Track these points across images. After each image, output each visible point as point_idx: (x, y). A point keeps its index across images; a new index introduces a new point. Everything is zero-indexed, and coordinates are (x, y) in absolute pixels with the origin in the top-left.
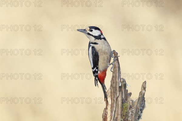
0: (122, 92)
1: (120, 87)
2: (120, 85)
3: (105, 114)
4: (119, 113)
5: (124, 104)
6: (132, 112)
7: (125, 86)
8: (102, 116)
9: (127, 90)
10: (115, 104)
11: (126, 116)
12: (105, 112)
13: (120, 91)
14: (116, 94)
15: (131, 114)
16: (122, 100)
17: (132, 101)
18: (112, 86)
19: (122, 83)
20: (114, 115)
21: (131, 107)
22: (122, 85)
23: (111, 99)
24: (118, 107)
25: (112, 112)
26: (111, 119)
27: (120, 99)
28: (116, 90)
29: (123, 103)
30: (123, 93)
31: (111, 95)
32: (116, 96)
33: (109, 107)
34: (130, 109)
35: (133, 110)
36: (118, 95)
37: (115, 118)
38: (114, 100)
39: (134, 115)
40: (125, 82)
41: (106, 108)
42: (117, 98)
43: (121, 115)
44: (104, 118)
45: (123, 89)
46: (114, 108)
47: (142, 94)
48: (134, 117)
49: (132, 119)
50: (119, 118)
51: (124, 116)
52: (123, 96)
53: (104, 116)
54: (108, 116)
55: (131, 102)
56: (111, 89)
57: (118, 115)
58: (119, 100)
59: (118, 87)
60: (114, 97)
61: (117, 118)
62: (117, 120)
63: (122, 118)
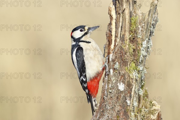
0: (129, 3)
3: (110, 31)
8: (105, 34)
11: (135, 32)
12: (109, 29)
14: (122, 5)
15: (141, 30)
16: (130, 13)
17: (142, 13)
20: (121, 32)
24: (125, 22)
25: (117, 28)
29: (131, 16)
32: (123, 8)
36: (125, 7)
37: (121, 36)
38: (120, 13)
39: (145, 31)
41: (110, 24)
42: (124, 10)
43: (129, 31)
44: (108, 36)
46: (121, 24)
47: (154, 5)
48: (144, 33)
49: (142, 37)
51: (132, 32)
52: (131, 8)
53: (108, 34)
55: (141, 15)
57: (125, 31)
58: (126, 13)
60: (120, 9)
61: (124, 35)
62: (124, 38)
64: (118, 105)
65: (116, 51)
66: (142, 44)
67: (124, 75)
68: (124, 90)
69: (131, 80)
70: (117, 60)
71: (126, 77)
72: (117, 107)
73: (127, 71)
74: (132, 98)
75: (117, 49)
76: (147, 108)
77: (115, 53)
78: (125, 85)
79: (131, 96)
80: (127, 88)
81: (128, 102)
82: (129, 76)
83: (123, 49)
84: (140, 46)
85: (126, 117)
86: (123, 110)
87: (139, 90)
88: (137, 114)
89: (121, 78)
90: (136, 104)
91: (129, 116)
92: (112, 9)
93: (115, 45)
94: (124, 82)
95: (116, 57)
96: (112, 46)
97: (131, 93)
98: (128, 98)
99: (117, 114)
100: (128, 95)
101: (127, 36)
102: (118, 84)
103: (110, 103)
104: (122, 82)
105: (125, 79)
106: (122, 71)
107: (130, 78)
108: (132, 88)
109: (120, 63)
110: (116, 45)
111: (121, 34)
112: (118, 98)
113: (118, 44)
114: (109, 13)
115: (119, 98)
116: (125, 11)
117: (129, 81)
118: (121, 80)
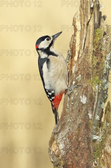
0: (94, 14)
1: (92, 9)
2: (92, 6)
3: (73, 42)
4: (91, 41)
5: (97, 30)
6: (107, 40)
7: (98, 7)
8: (69, 45)
9: (101, 12)
10: (85, 29)
11: (99, 44)
12: (73, 40)
13: (92, 13)
14: (87, 17)
15: (105, 43)
16: (95, 25)
17: (107, 25)
18: (81, 7)
19: (94, 3)
20: (85, 44)
21: (105, 34)
22: (94, 5)
23: (81, 23)
24: (90, 33)
25: (81, 39)
26: (80, 48)
27: (91, 23)
28: (87, 12)
29: (95, 28)
30: (96, 16)
31: (81, 19)
32: (87, 19)
33: (78, 34)
34: (104, 36)
35: (108, 37)
36: (89, 18)
37: (85, 48)
38: (84, 25)
39: (109, 44)
40: (98, 2)
41: (75, 35)
42: (88, 22)
43: (93, 44)
44: (71, 47)
45: (95, 11)
46: (85, 35)
48: (109, 46)
49: (106, 49)
50: (91, 47)
51: (96, 44)
52: (95, 20)
53: (71, 45)
54: (76, 45)
55: (106, 27)
56: (80, 11)
57: (89, 43)
58: (91, 25)
59: (89, 8)
60: (85, 21)
61: (88, 47)
63: (94, 47)
64: (80, 118)
65: (79, 63)
66: (106, 57)
67: (86, 88)
68: (86, 103)
69: (93, 93)
70: (80, 73)
71: (89, 90)
72: (79, 120)
73: (90, 83)
74: (94, 112)
75: (80, 61)
76: (108, 123)
77: (79, 65)
78: (87, 98)
79: (93, 110)
80: (89, 101)
81: (90, 115)
82: (92, 89)
83: (86, 61)
84: (103, 58)
85: (88, 130)
86: (85, 123)
87: (101, 103)
88: (99, 128)
89: (84, 90)
90: (98, 117)
91: (90, 130)
92: (77, 20)
93: (78, 57)
94: (86, 95)
95: (79, 69)
96: (76, 58)
97: (93, 107)
98: (90, 112)
99: (79, 127)
100: (90, 109)
101: (91, 48)
102: (81, 97)
103: (72, 116)
104: (85, 95)
105: (87, 91)
106: (84, 84)
107: (92, 91)
108: (95, 101)
109: (82, 75)
110: (80, 56)
111: (85, 46)
112: (79, 111)
113: (81, 56)
114: (73, 24)
115: (81, 111)
116: (90, 22)
117: (92, 94)
118: (83, 92)
